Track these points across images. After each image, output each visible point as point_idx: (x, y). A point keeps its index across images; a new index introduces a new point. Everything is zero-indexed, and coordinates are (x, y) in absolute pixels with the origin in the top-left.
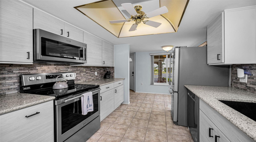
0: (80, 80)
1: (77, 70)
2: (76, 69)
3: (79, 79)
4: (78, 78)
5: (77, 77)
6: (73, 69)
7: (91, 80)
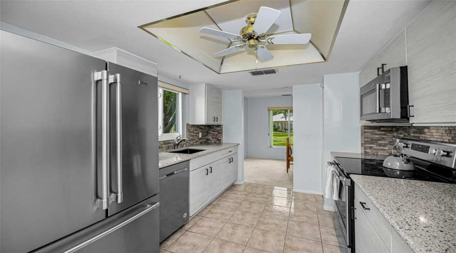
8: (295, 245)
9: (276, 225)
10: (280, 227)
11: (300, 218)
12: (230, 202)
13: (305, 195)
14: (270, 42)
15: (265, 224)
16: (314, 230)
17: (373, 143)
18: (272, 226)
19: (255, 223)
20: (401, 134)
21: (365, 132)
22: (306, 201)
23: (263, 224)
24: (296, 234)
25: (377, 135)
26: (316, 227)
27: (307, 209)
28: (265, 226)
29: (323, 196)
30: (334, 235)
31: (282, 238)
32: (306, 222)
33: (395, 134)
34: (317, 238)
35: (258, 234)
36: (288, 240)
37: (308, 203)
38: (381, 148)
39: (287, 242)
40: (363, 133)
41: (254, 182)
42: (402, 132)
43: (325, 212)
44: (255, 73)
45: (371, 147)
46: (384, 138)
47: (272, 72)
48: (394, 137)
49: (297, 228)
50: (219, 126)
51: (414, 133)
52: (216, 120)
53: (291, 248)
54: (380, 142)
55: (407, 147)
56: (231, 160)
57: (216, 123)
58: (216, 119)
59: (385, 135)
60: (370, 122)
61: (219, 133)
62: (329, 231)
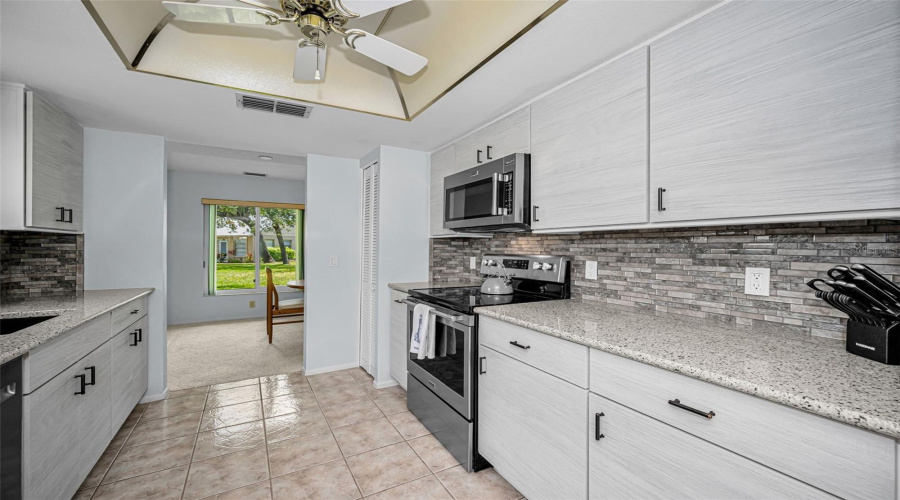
0: (615, 294)
1: (604, 250)
2: (599, 246)
3: (614, 288)
4: (610, 284)
5: (605, 281)
6: (588, 246)
7: (700, 315)
8: (371, 469)
9: (313, 450)
10: (325, 450)
11: (349, 417)
12: (154, 455)
13: (331, 375)
14: (350, 43)
15: (290, 460)
16: (384, 428)
17: (442, 265)
18: (307, 457)
19: (266, 470)
20: (477, 249)
21: (434, 249)
22: (340, 386)
23: (285, 461)
24: (360, 449)
25: (447, 251)
26: (384, 422)
27: (350, 398)
28: (291, 464)
29: (362, 368)
30: (413, 421)
31: (340, 468)
32: (364, 420)
33: (467, 250)
34: (396, 438)
35: (287, 489)
36: (354, 465)
37: (346, 389)
38: (451, 271)
39: (354, 470)
40: (432, 249)
41: (199, 384)
42: (480, 246)
43: (380, 393)
44: (250, 102)
45: (440, 271)
46: (454, 257)
47: (298, 111)
48: (465, 254)
49: (356, 438)
50: (71, 238)
51: (497, 246)
52: (67, 218)
53: (367, 476)
54: (450, 263)
55: (495, 265)
56: (137, 337)
57: (65, 228)
58: (65, 214)
59: (455, 251)
60: (453, 232)
61: (64, 260)
62: (403, 418)
